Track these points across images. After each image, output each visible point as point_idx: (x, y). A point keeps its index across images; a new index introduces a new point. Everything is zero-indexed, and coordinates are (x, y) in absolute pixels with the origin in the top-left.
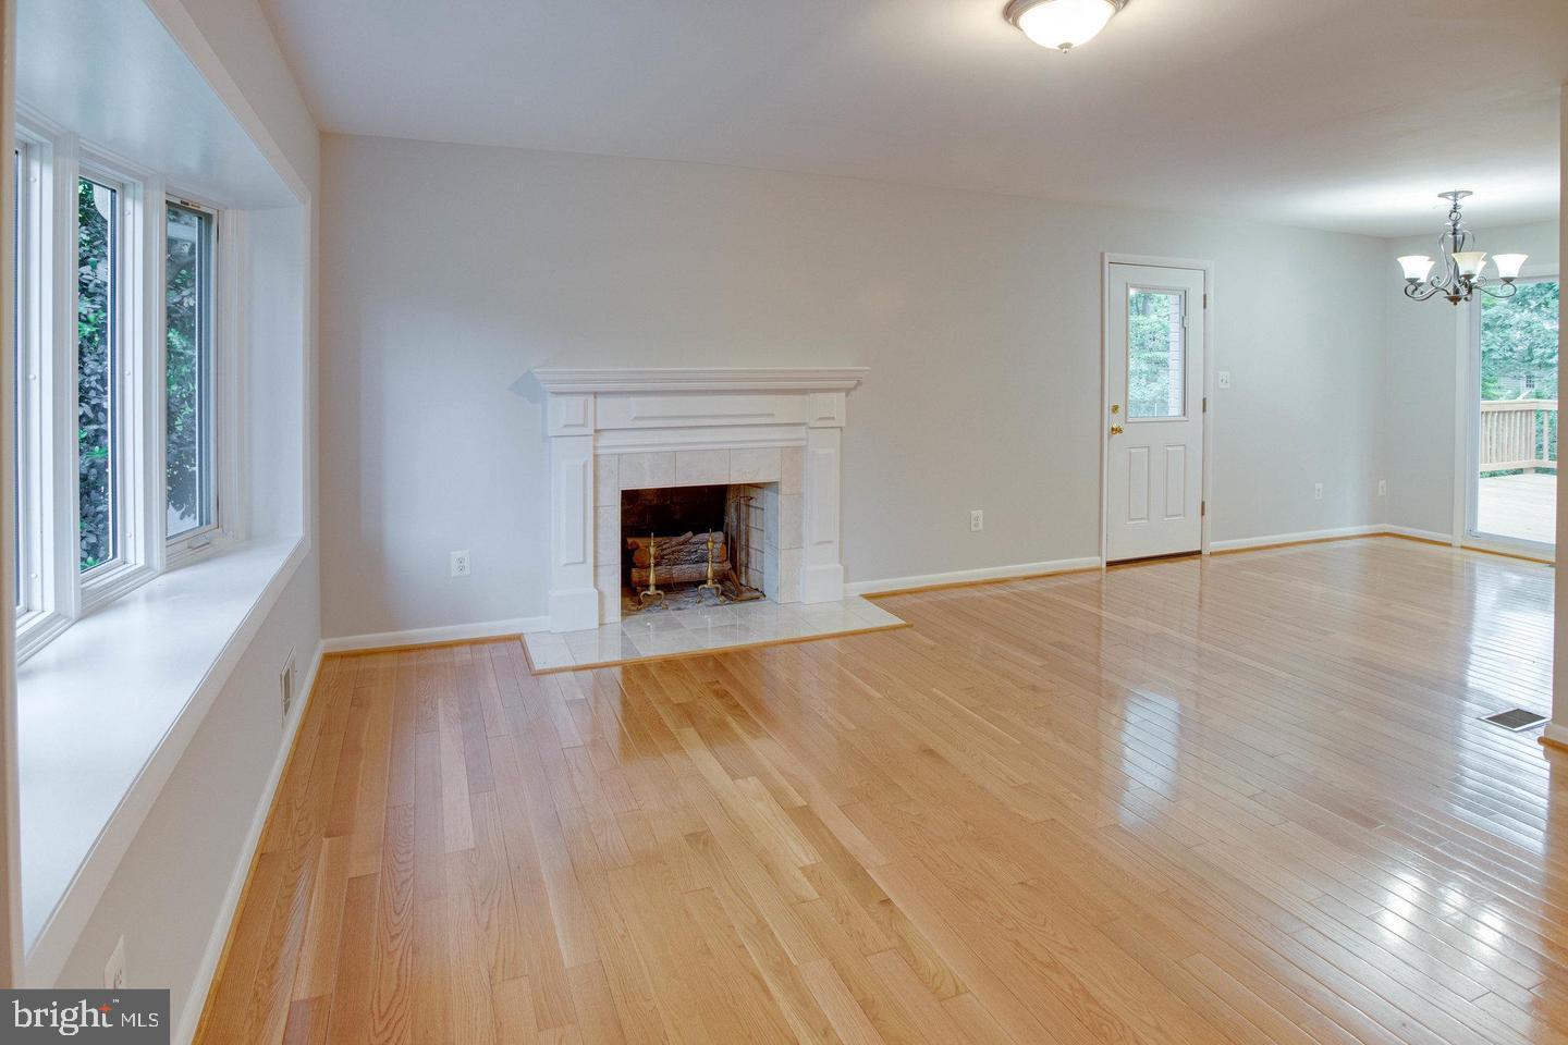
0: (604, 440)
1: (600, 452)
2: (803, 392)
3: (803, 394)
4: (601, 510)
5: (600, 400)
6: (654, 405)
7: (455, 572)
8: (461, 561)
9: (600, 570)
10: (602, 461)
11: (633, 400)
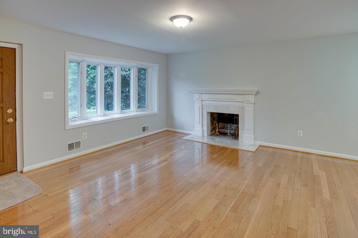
0: (204, 102)
1: (203, 104)
2: (243, 94)
3: (243, 95)
4: (203, 115)
5: (202, 95)
6: (212, 96)
7: (182, 122)
8: (183, 120)
9: (203, 126)
10: (204, 106)
11: (208, 95)
